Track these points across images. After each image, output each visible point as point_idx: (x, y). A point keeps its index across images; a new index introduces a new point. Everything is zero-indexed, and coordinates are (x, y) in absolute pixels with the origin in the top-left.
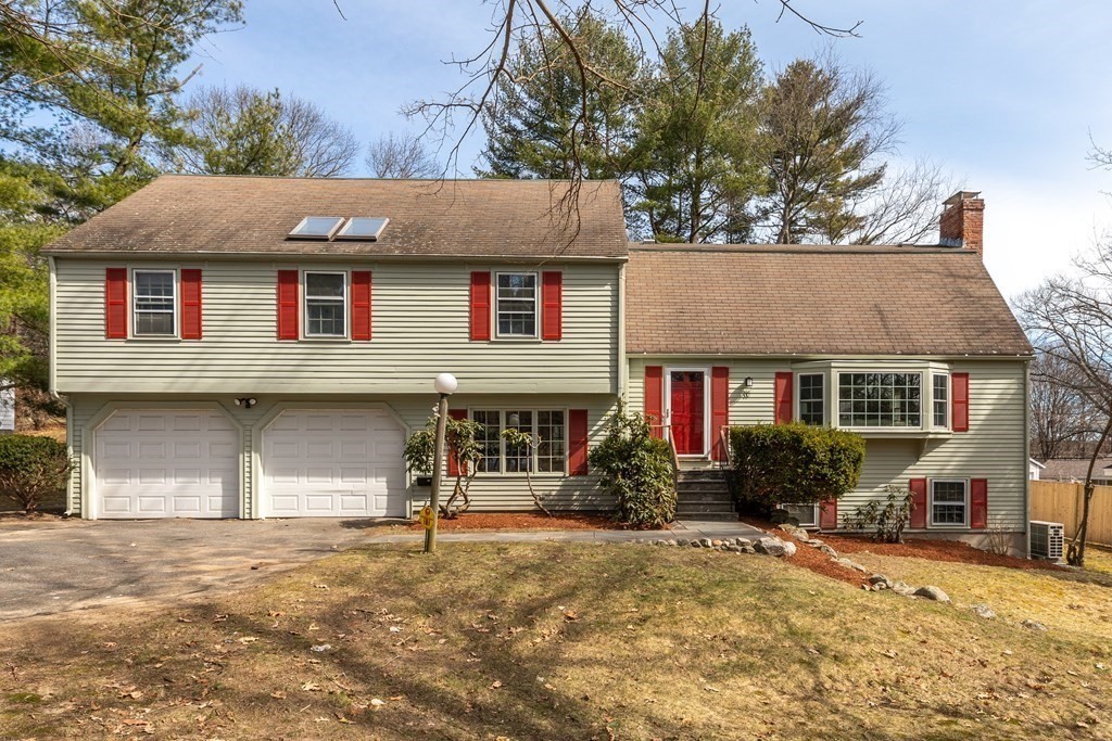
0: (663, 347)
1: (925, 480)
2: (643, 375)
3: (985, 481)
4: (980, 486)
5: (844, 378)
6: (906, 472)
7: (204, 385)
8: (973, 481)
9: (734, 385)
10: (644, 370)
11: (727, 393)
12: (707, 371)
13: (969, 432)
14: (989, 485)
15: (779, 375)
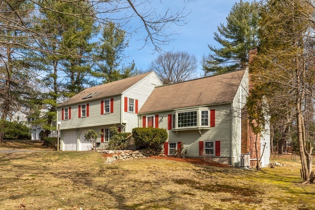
0: (146, 111)
1: (203, 142)
2: (142, 118)
3: (219, 142)
4: (218, 143)
5: (179, 115)
6: (198, 139)
7: (71, 127)
8: (216, 142)
9: (159, 119)
10: (142, 117)
11: (158, 121)
12: (154, 116)
13: (215, 127)
14: (221, 143)
15: (169, 115)
